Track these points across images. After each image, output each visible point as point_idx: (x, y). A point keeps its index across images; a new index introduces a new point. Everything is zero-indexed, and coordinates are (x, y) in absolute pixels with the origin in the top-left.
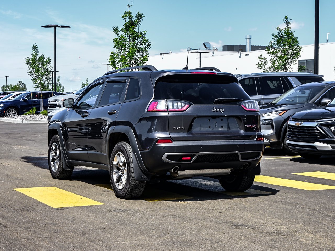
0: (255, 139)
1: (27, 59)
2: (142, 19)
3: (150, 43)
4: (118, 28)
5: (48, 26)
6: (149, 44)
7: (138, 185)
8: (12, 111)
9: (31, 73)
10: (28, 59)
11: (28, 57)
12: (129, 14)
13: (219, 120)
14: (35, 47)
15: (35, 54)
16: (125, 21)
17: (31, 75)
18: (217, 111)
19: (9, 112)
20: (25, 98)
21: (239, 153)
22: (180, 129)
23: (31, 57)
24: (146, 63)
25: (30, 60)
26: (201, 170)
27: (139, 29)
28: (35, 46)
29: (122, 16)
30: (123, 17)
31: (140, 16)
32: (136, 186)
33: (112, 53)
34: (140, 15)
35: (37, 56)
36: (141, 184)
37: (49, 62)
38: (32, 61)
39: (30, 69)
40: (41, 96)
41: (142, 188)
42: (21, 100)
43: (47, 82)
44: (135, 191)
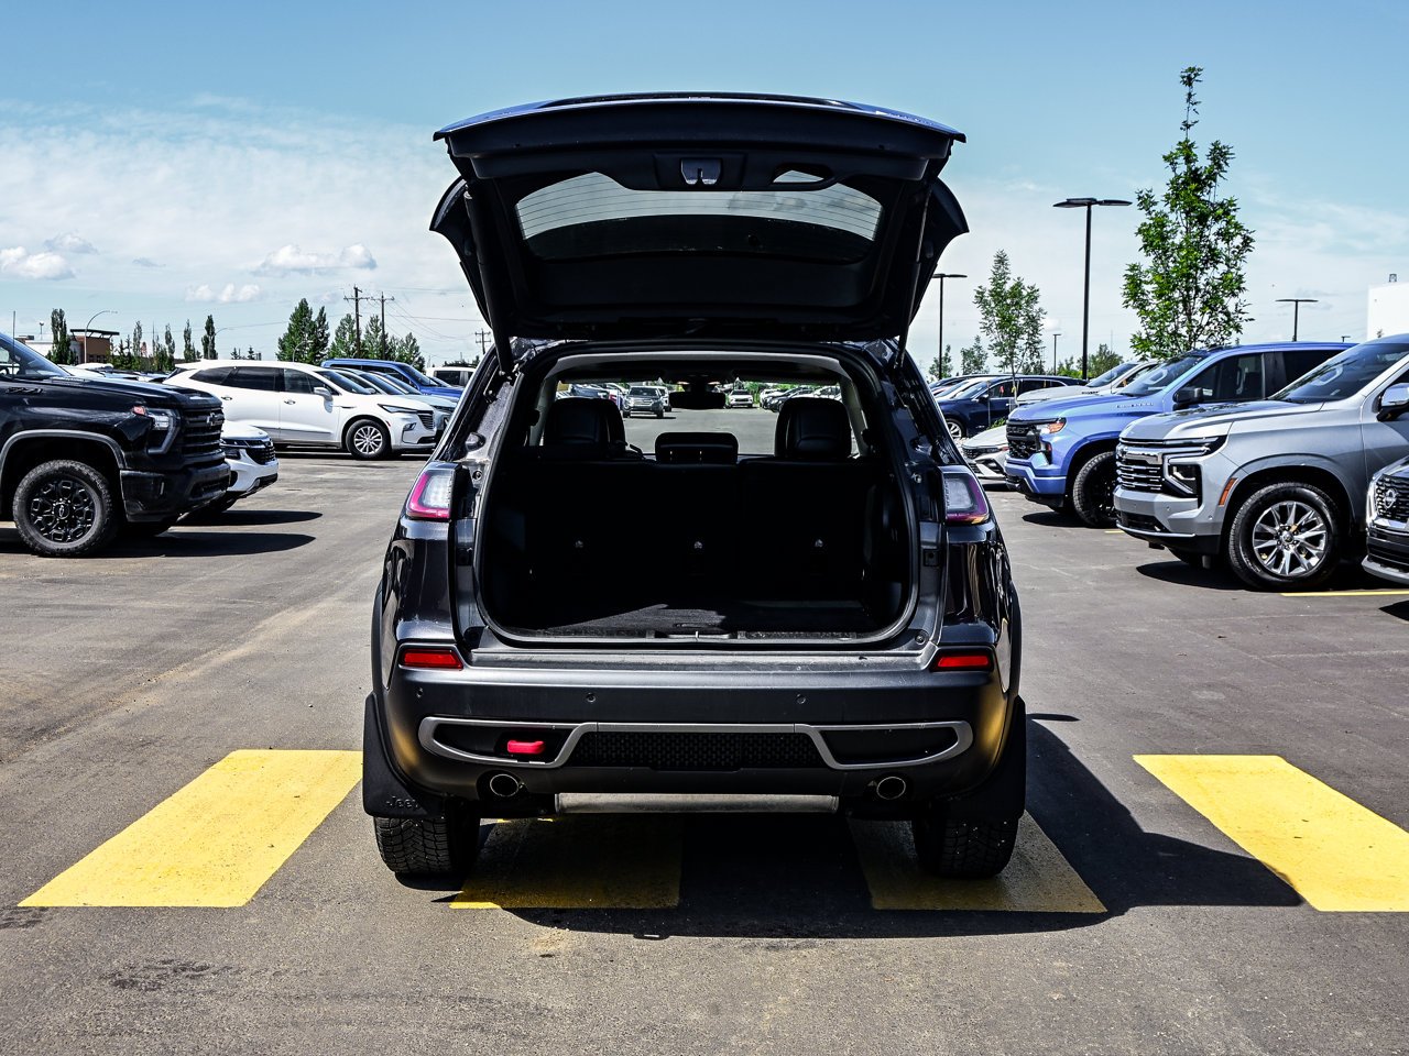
0: (924, 667)
1: (978, 292)
2: (1227, 164)
3: (1250, 236)
4: (1152, 194)
5: (1069, 203)
6: (1248, 238)
9: (987, 329)
10: (980, 290)
11: (980, 287)
12: (1187, 150)
14: (1001, 260)
15: (999, 279)
16: (1174, 170)
17: (988, 335)
20: (986, 393)
21: (812, 730)
23: (989, 286)
24: (1240, 295)
25: (986, 294)
27: (1217, 194)
28: (1001, 258)
29: (1164, 157)
30: (1166, 158)
31: (1219, 155)
33: (1133, 268)
34: (1220, 149)
35: (1005, 283)
36: (422, 826)
37: (1033, 297)
38: (992, 295)
39: (985, 318)
40: (1014, 389)
41: (436, 841)
42: (975, 399)
43: (1028, 353)
44: (403, 850)
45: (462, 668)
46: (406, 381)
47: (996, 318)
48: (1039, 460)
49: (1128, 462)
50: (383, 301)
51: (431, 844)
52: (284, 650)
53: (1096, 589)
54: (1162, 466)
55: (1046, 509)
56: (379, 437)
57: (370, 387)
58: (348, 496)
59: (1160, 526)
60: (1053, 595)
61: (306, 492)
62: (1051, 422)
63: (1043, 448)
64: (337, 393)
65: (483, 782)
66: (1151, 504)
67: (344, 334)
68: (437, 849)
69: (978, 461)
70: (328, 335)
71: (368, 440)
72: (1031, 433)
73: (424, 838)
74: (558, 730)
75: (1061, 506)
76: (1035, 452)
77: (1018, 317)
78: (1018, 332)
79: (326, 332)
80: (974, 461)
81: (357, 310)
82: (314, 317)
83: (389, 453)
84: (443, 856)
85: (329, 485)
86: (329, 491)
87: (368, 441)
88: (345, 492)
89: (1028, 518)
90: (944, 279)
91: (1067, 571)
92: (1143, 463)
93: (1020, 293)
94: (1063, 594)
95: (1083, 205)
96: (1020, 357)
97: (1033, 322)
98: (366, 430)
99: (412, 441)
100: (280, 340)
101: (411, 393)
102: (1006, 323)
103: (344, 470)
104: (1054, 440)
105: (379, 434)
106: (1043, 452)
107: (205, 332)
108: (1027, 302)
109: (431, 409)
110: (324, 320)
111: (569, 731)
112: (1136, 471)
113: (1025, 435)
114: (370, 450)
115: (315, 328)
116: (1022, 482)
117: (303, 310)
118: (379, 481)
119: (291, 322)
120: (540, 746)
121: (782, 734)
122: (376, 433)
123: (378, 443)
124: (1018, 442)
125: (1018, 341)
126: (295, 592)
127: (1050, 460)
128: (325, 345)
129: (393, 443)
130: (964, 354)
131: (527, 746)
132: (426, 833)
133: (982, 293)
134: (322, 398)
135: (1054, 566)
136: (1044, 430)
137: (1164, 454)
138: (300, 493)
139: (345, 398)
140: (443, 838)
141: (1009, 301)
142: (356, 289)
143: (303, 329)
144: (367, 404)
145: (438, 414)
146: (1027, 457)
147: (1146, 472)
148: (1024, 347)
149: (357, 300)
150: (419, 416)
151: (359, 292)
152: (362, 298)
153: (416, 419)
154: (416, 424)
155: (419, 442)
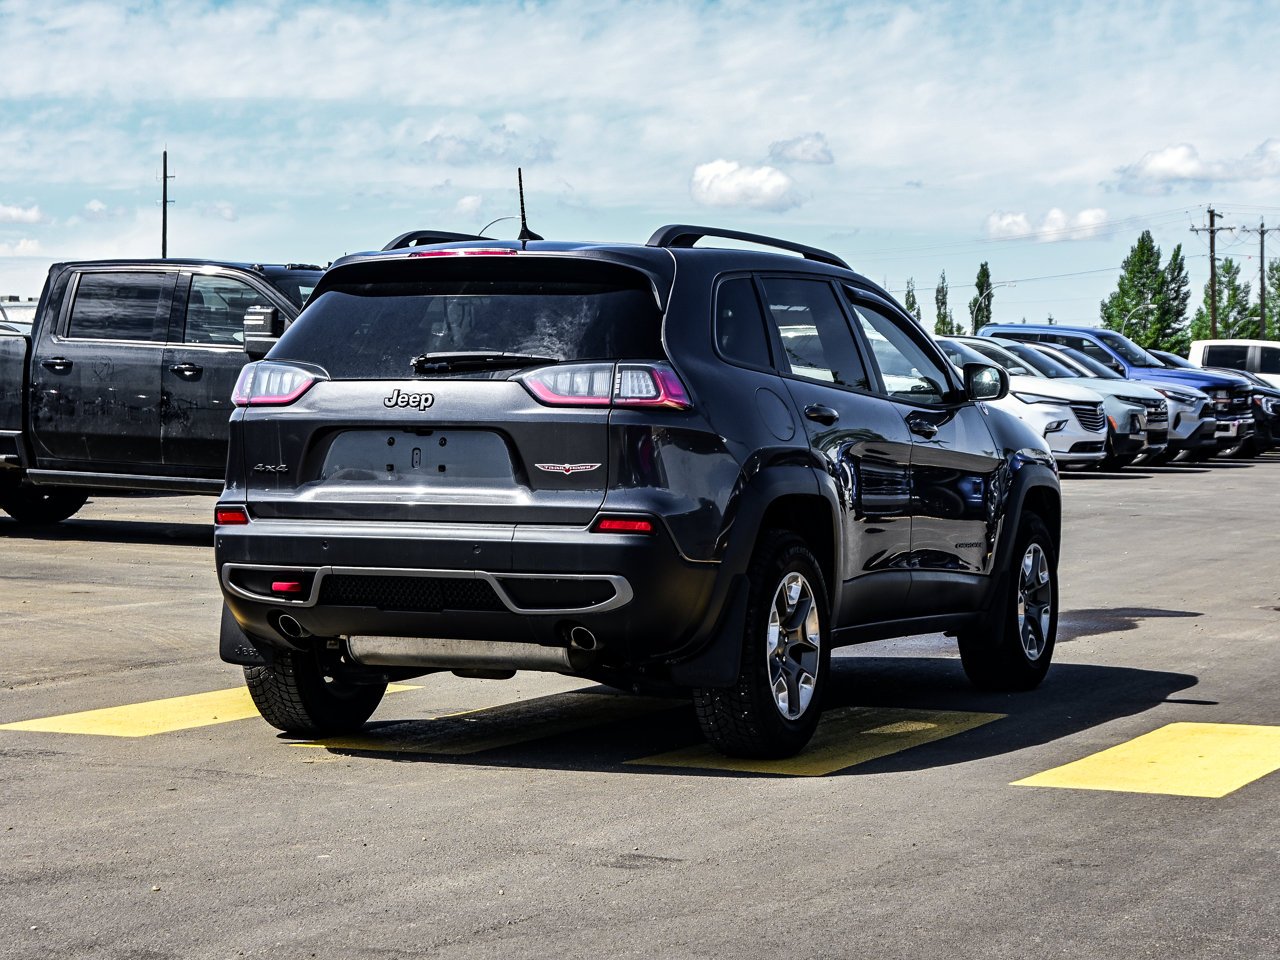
0: (585, 528)
18: (405, 404)
21: (491, 577)
22: (275, 471)
32: (261, 685)
36: (275, 678)
41: (288, 693)
44: (266, 701)
45: (246, 522)
50: (1263, 233)
51: (286, 696)
70: (1187, 295)
73: (280, 690)
74: (306, 573)
79: (1184, 289)
81: (1213, 249)
82: (1164, 263)
99: (1062, 447)
100: (1104, 305)
107: (975, 292)
109: (1103, 399)
110: (1181, 269)
111: (313, 573)
115: (1164, 283)
117: (1145, 251)
119: (1123, 272)
120: (295, 585)
128: (1180, 313)
132: (280, 685)
140: (293, 690)
142: (1212, 213)
143: (1143, 285)
145: (1115, 407)
149: (1212, 232)
150: (1073, 409)
151: (1217, 219)
152: (1221, 229)
153: (1067, 413)
154: (1066, 421)
155: (1071, 451)
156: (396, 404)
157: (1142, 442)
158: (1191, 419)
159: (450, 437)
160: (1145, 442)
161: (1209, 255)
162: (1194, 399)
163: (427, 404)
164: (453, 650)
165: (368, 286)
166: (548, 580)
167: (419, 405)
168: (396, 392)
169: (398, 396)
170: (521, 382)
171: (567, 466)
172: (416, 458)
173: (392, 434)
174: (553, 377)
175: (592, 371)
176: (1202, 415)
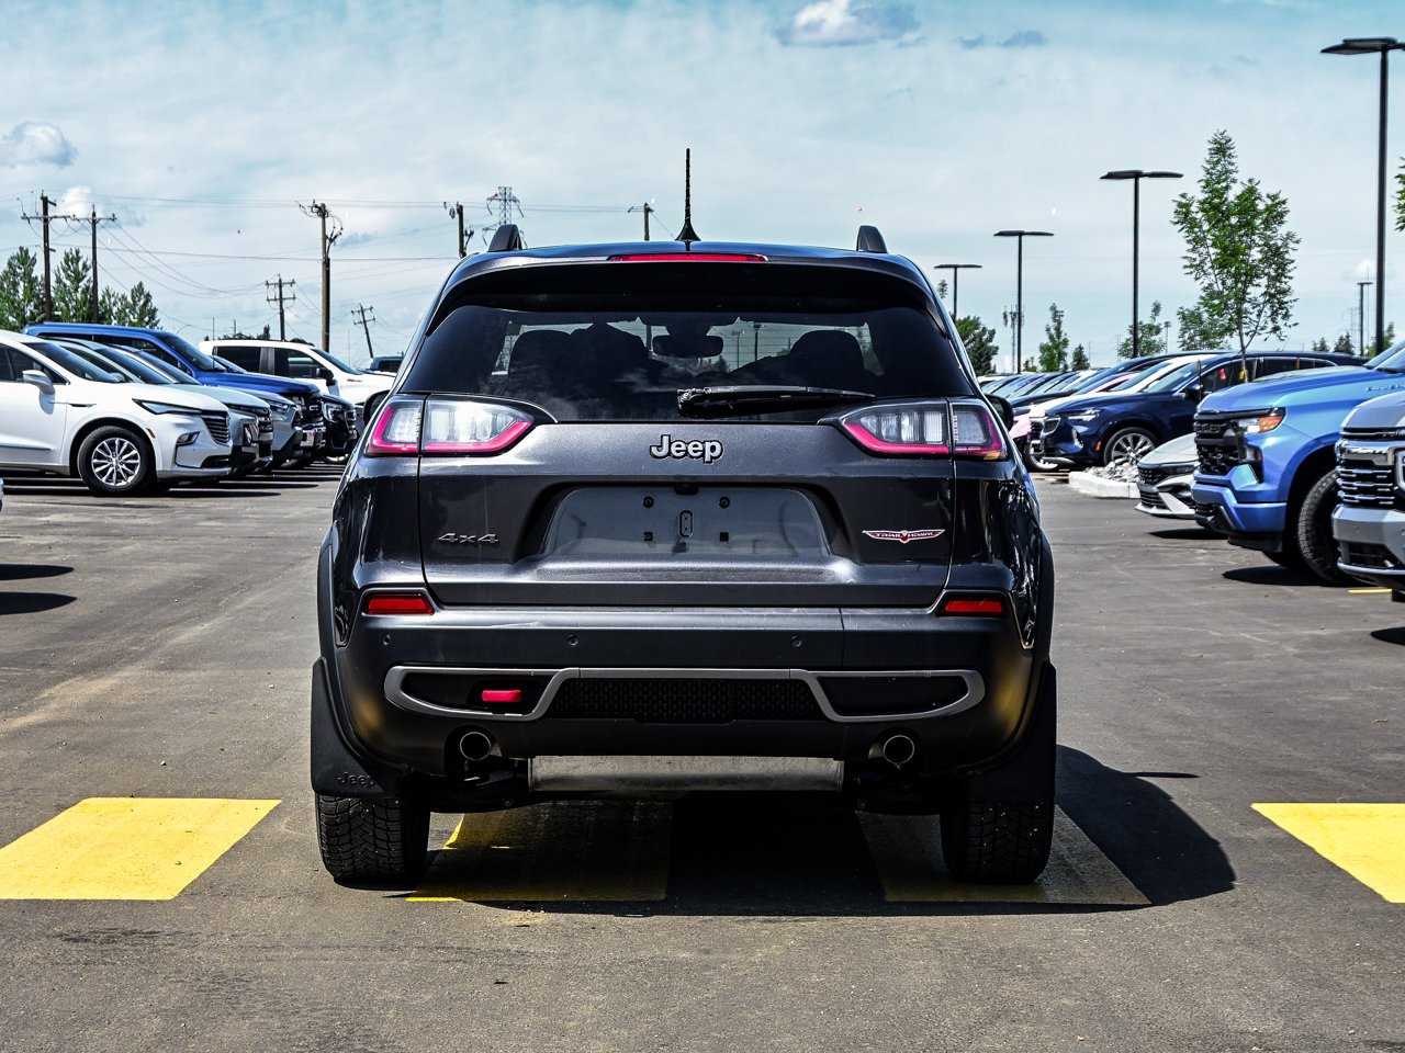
0: (930, 611)
1: (1180, 205)
5: (1349, 47)
7: (357, 814)
8: (1135, 445)
9: (1197, 268)
10: (1184, 201)
11: (1183, 196)
13: (707, 502)
14: (1221, 149)
15: (1215, 183)
17: (1197, 279)
18: (682, 454)
19: (1119, 448)
20: (1196, 382)
21: (809, 677)
22: (475, 543)
23: (1198, 194)
25: (1194, 208)
26: (658, 757)
28: (1221, 144)
32: (348, 821)
35: (1227, 188)
36: (373, 813)
37: (1275, 214)
38: (1203, 210)
39: (1193, 250)
40: (1244, 373)
41: (388, 830)
42: (1178, 392)
43: (1268, 310)
44: (350, 842)
45: (433, 612)
46: (173, 361)
47: (1212, 250)
48: (1244, 477)
49: (1349, 464)
50: (94, 223)
51: (382, 835)
52: (94, 717)
53: (1295, 655)
54: (1393, 468)
55: (1258, 559)
56: (135, 457)
57: (115, 371)
58: (102, 545)
59: (1394, 559)
60: (1228, 663)
61: (29, 540)
62: (1261, 414)
63: (1249, 456)
64: (62, 381)
65: (452, 743)
66: (1379, 526)
67: (15, 284)
68: (389, 841)
69: (1162, 489)
71: (115, 462)
72: (1230, 433)
73: (375, 827)
74: (537, 676)
75: (1279, 550)
76: (1237, 464)
77: (1250, 248)
78: (1251, 274)
80: (1155, 489)
81: (46, 240)
83: (152, 485)
84: (395, 849)
85: (66, 530)
86: (70, 540)
87: (116, 464)
88: (96, 541)
89: (1233, 575)
90: (1141, 180)
91: (1262, 637)
92: (1368, 464)
93: (1254, 206)
94: (1244, 663)
95: (1372, 49)
96: (1254, 317)
97: (1277, 258)
98: (112, 445)
99: (193, 462)
101: (182, 382)
102: (1229, 257)
103: (81, 511)
104: (1269, 442)
105: (134, 452)
106: (1251, 463)
108: (1266, 222)
109: (226, 409)
111: (548, 677)
112: (1360, 478)
113: (1220, 436)
114: (120, 477)
116: (1217, 513)
118: (146, 526)
120: (517, 694)
121: (777, 681)
122: (129, 450)
123: (132, 467)
124: (1211, 448)
125: (1250, 289)
126: (75, 660)
127: (1260, 478)
129: (159, 467)
130: (1184, 318)
131: (505, 694)
132: (377, 821)
133: (1187, 206)
134: (36, 390)
135: (1246, 632)
136: (1252, 428)
137: (1397, 450)
138: (22, 542)
139: (76, 389)
140: (395, 827)
141: (1234, 220)
142: (45, 201)
144: (115, 400)
145: (235, 417)
146: (1224, 472)
147: (1371, 478)
148: (1261, 300)
149: (46, 221)
150: (205, 420)
151: (50, 206)
152: (56, 217)
153: (199, 425)
154: (198, 433)
155: (203, 466)
156: (669, 453)
157: (254, 454)
158: (285, 428)
159: (736, 497)
160: (257, 455)
161: (42, 246)
162: (285, 407)
163: (715, 454)
164: (681, 768)
165: (542, 297)
166: (881, 678)
167: (703, 455)
168: (666, 439)
169: (670, 444)
170: (837, 426)
171: (905, 533)
172: (686, 523)
173: (648, 492)
174: (875, 420)
175: (922, 411)
176: (294, 425)
